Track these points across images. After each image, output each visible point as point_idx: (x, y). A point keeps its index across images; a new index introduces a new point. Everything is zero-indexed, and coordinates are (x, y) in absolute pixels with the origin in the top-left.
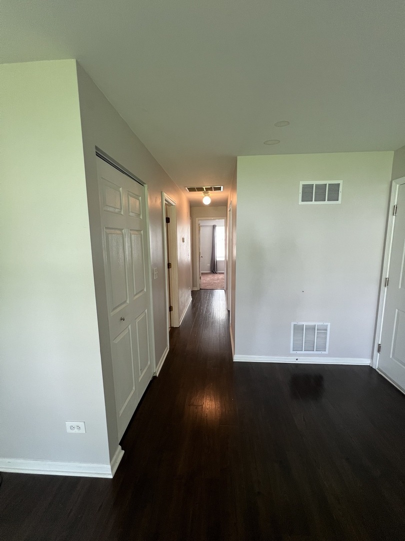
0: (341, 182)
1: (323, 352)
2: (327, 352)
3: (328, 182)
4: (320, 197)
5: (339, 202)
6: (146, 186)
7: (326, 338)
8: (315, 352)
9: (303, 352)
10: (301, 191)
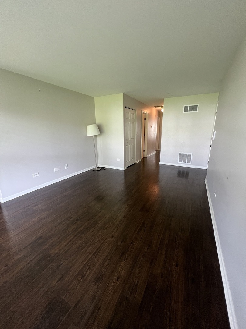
0: (198, 105)
1: (189, 163)
2: (191, 163)
3: (193, 105)
4: (191, 110)
5: (197, 111)
6: (136, 110)
7: (190, 158)
8: (186, 163)
9: (182, 163)
10: (184, 109)
